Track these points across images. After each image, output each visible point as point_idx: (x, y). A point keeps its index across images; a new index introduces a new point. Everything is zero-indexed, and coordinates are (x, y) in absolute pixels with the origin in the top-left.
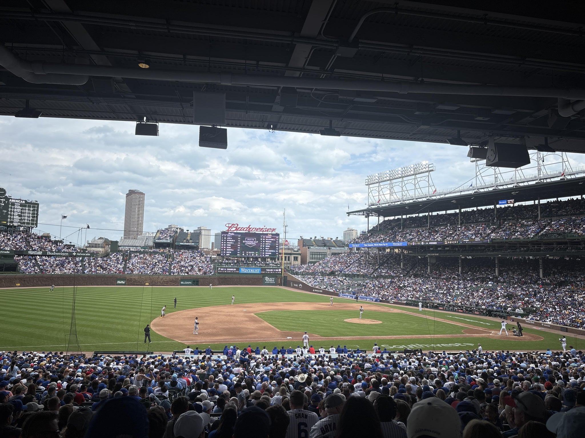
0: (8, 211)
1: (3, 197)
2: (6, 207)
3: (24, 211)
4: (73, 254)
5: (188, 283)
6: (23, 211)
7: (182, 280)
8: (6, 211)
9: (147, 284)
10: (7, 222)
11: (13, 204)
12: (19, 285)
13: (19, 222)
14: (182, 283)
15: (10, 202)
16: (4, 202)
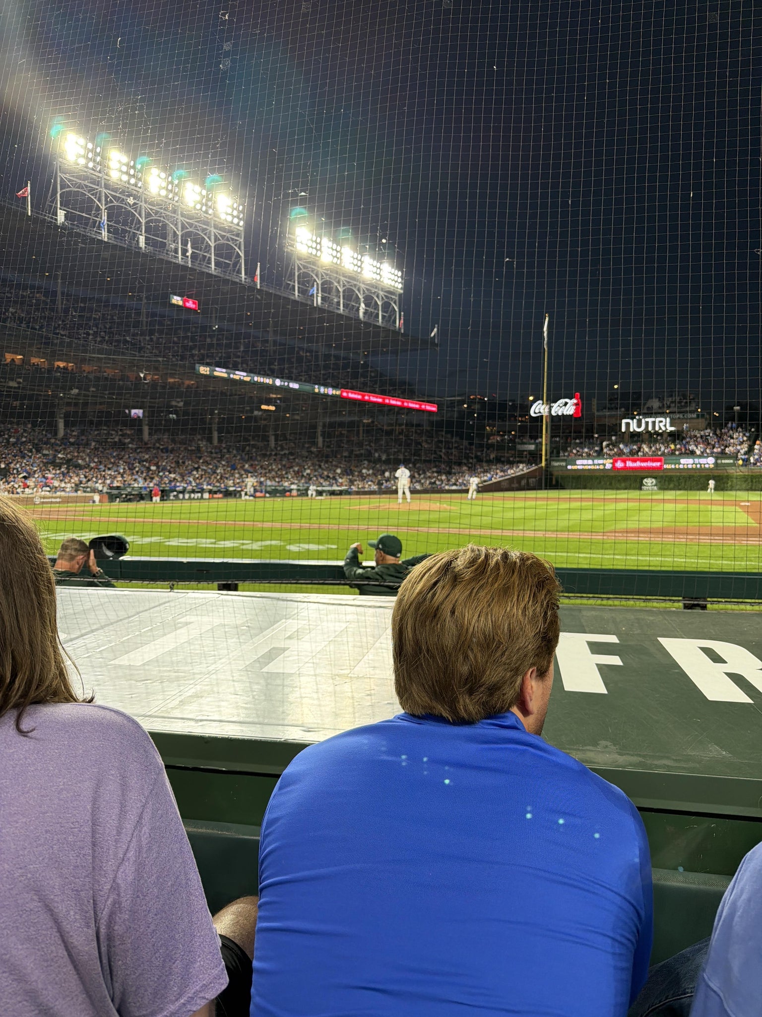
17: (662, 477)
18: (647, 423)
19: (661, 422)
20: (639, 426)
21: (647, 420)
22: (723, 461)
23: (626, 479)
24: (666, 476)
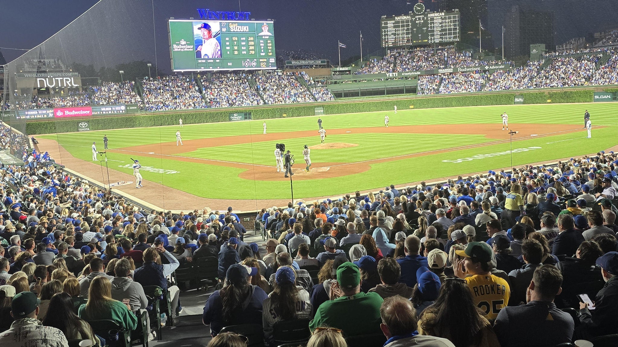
0: (428, 28)
1: (422, 13)
2: (425, 24)
3: (445, 24)
4: (485, 68)
5: (605, 97)
6: (443, 24)
7: (595, 94)
8: (426, 28)
9: (549, 101)
10: (428, 40)
11: (432, 19)
12: (412, 107)
13: (440, 38)
14: (597, 97)
15: (429, 17)
16: (423, 18)
17: (93, 121)
18: (57, 81)
19: (67, 80)
20: (51, 83)
21: (56, 79)
22: (131, 108)
23: (66, 124)
24: (95, 120)
